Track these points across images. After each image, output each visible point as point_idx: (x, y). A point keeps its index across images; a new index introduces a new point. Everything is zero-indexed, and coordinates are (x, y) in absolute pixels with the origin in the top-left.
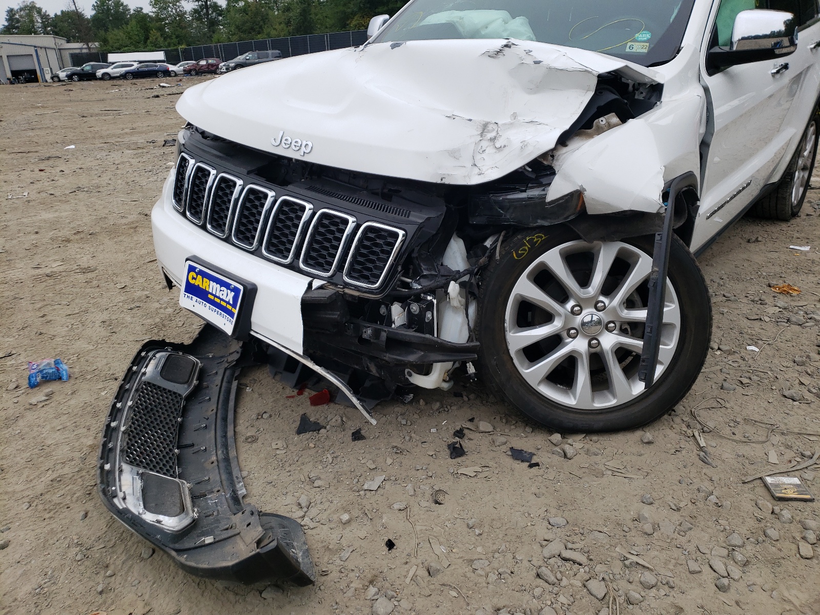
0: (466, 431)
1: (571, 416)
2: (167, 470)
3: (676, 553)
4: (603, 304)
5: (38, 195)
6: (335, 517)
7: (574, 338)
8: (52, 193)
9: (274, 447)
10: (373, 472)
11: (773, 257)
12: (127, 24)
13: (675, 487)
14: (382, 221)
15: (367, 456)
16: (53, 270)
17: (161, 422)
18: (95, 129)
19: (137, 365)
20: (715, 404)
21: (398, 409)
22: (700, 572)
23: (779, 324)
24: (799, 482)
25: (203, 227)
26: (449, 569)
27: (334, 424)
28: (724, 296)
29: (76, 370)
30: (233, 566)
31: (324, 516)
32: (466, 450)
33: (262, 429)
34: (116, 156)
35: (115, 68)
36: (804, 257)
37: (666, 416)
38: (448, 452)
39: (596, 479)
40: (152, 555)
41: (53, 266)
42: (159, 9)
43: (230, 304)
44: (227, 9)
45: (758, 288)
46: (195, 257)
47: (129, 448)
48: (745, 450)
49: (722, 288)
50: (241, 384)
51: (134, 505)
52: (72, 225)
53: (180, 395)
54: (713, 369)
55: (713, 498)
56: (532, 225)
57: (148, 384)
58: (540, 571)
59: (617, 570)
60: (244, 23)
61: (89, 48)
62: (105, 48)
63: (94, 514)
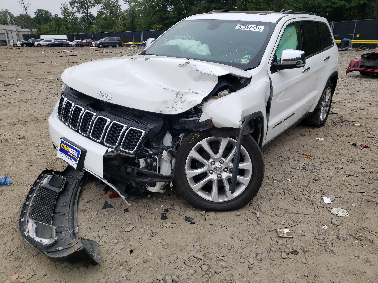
0: (169, 210)
1: (210, 204)
2: (47, 222)
3: (237, 256)
4: (223, 161)
5: (3, 102)
6: (112, 241)
7: (212, 173)
8: (9, 101)
9: (92, 214)
10: (130, 225)
11: (308, 143)
12: (50, 22)
13: (243, 233)
14: (136, 127)
15: (129, 219)
16: (7, 137)
17: (47, 203)
18: (32, 72)
19: (39, 180)
20: (268, 202)
21: (144, 201)
22: (244, 263)
23: (302, 170)
24: (289, 231)
25: (69, 126)
26: (152, 260)
27: (117, 206)
28: (284, 158)
29: (14, 181)
30: (67, 256)
31: (107, 241)
32: (168, 217)
33: (88, 207)
34: (40, 85)
35: (43, 41)
36: (321, 143)
37: (247, 205)
38: (161, 217)
39: (215, 229)
40: (38, 254)
41: (7, 136)
42: (66, 16)
43: (76, 157)
44: (97, 18)
45: (299, 155)
46: (64, 137)
47: (32, 213)
48: (274, 219)
49: (285, 155)
50: (82, 189)
51: (32, 235)
52: (17, 117)
53: (56, 192)
54: (271, 188)
55: (256, 237)
56: (195, 130)
57: (43, 187)
58: (185, 261)
59: (213, 262)
60: (105, 24)
61: (32, 32)
62: (39, 32)
63: (16, 239)
